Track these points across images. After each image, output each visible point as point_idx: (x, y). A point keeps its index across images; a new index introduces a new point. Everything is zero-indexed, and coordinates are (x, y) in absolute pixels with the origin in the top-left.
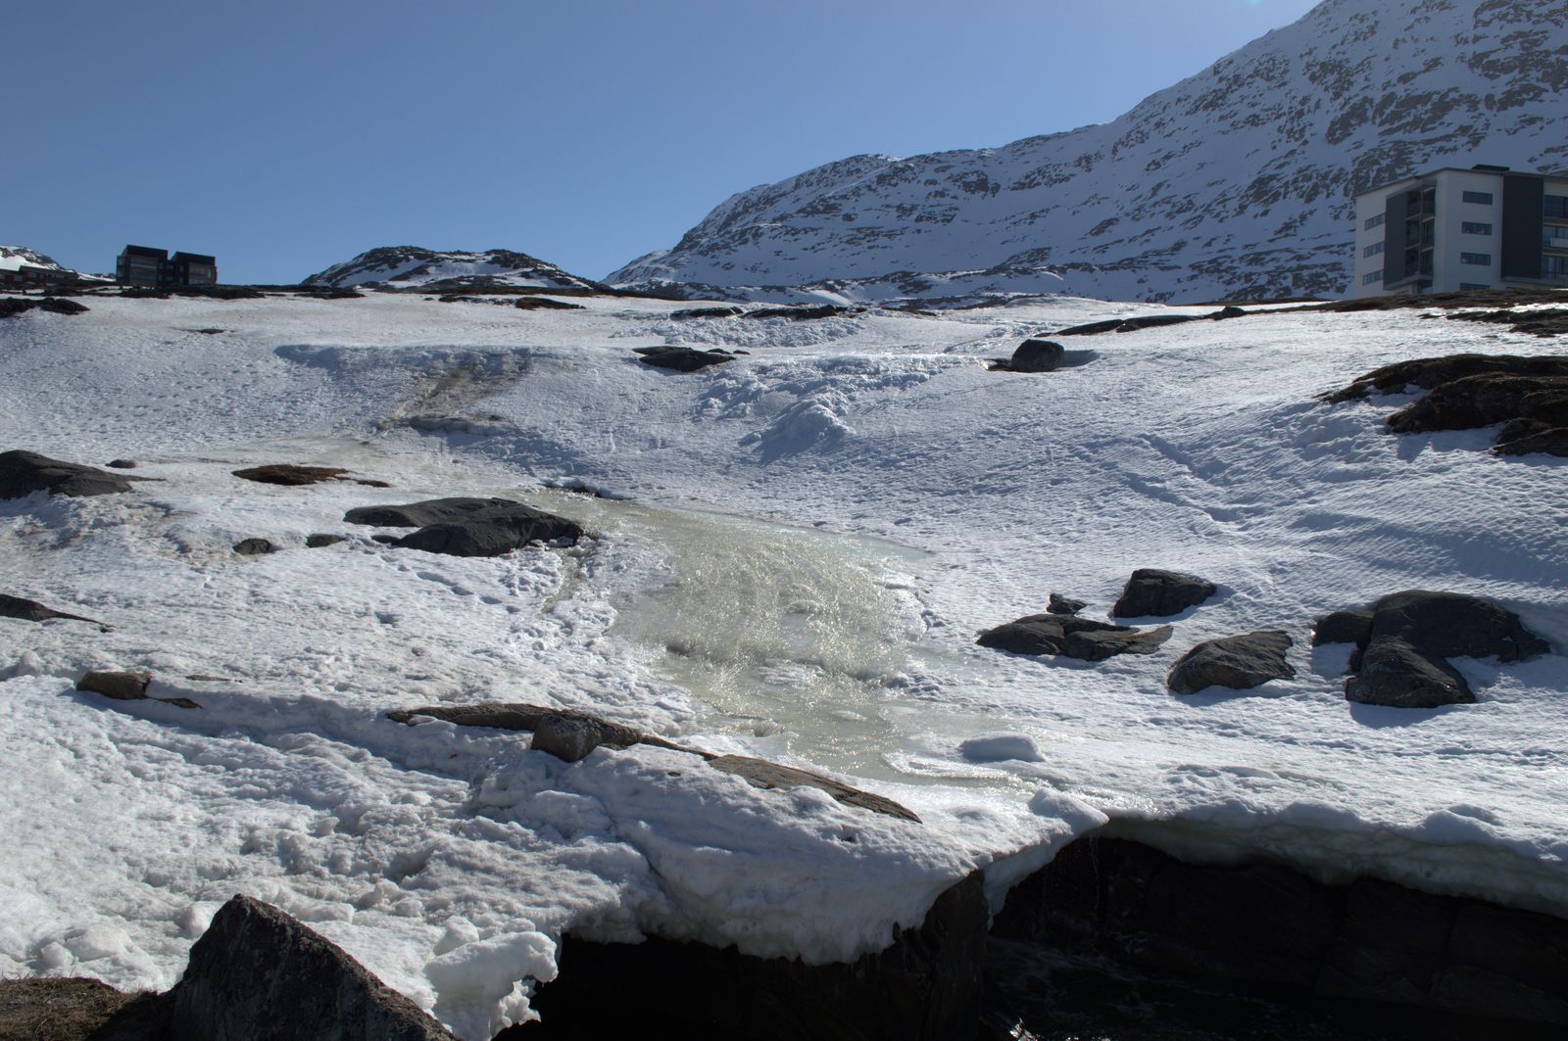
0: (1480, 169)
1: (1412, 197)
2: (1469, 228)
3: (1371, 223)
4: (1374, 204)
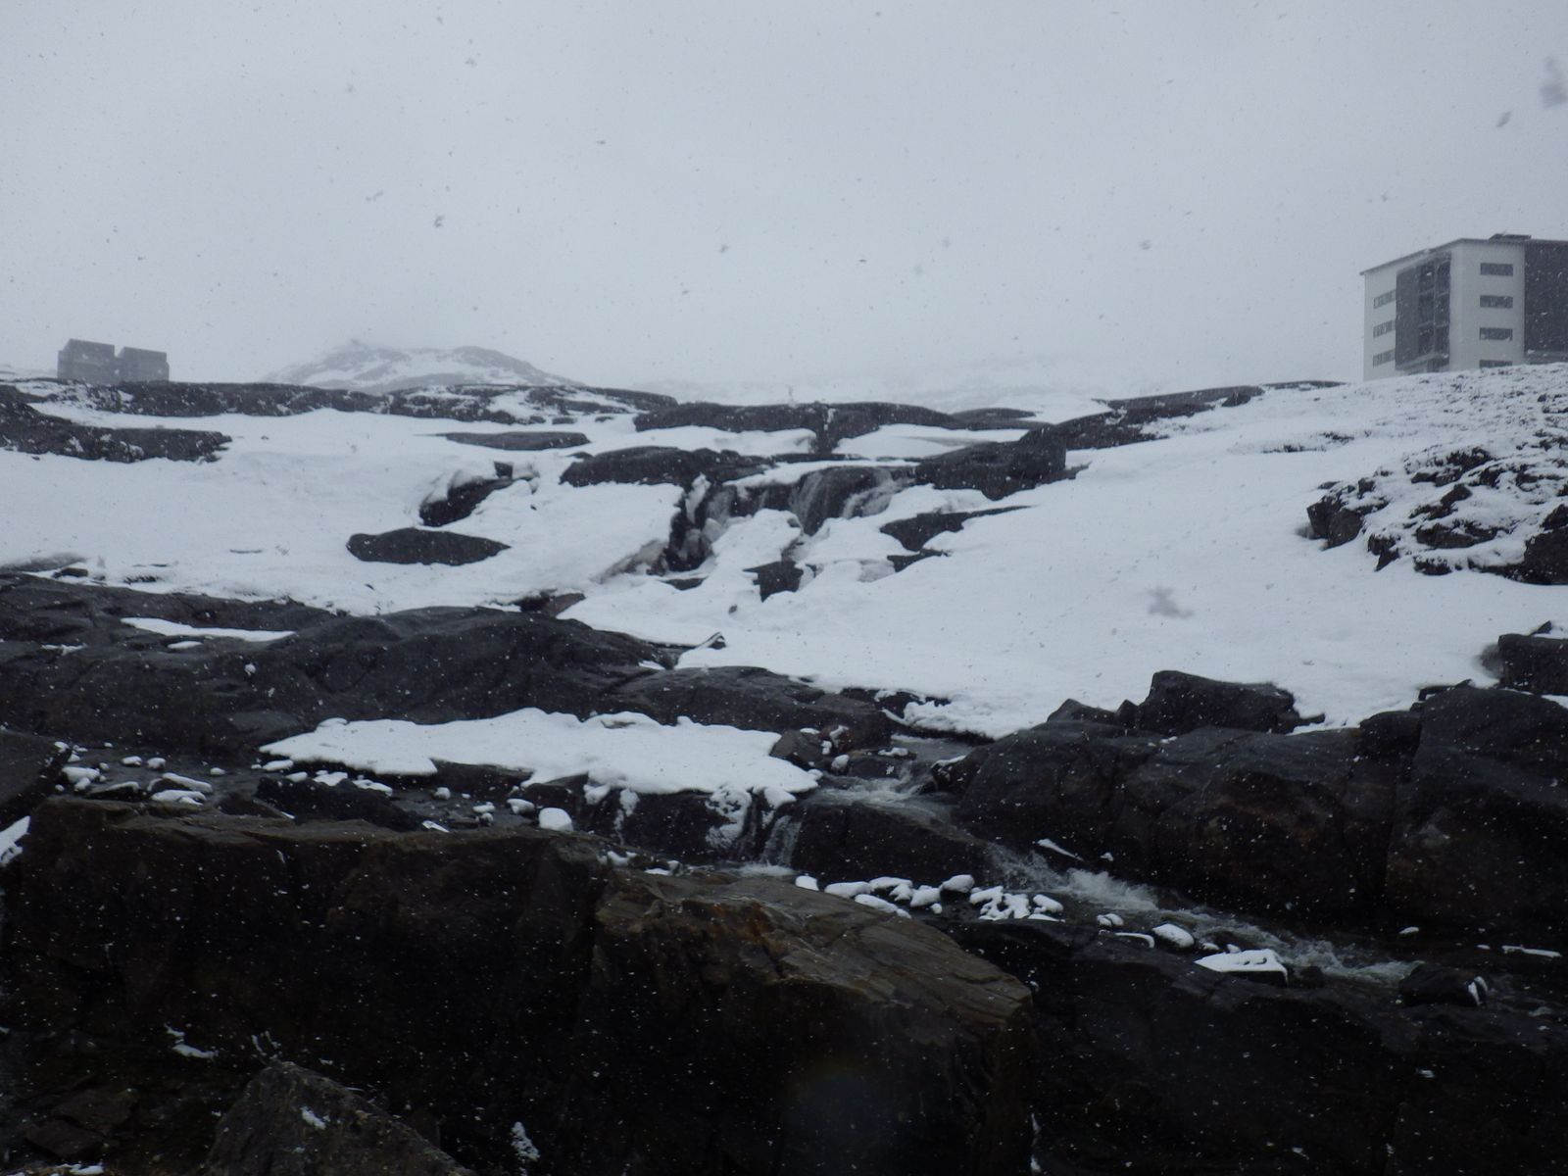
0: (1498, 240)
1: (1426, 270)
2: (1486, 301)
3: (1381, 301)
4: (1389, 282)
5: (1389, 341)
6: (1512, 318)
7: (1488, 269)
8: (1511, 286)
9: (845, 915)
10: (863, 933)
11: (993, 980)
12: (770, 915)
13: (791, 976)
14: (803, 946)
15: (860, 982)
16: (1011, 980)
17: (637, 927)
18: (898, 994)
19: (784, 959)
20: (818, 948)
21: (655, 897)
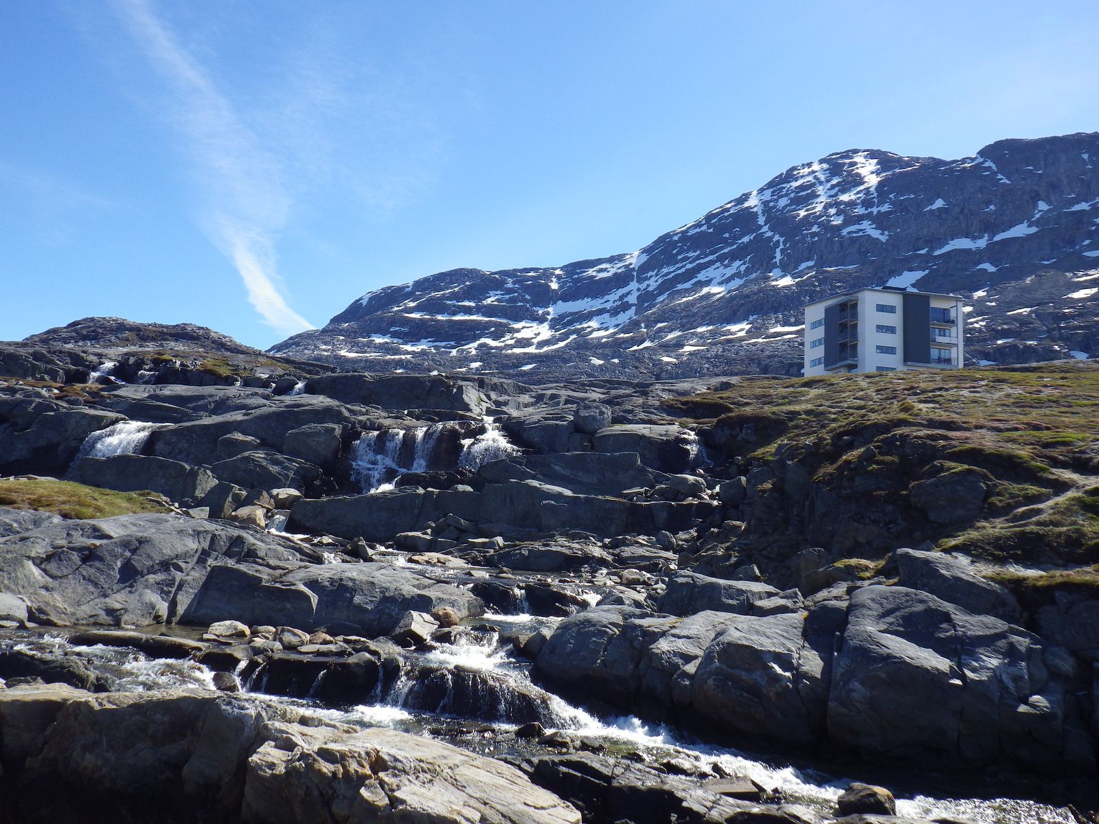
0: (887, 289)
1: (843, 307)
2: (880, 328)
3: (815, 326)
4: (817, 312)
5: (820, 351)
6: (895, 341)
7: (881, 308)
8: (895, 320)
9: (445, 758)
10: (457, 771)
11: (555, 806)
12: (386, 758)
13: (401, 807)
14: (409, 781)
15: (452, 811)
16: (568, 807)
17: (281, 769)
19: (396, 793)
20: (423, 783)
21: (296, 745)
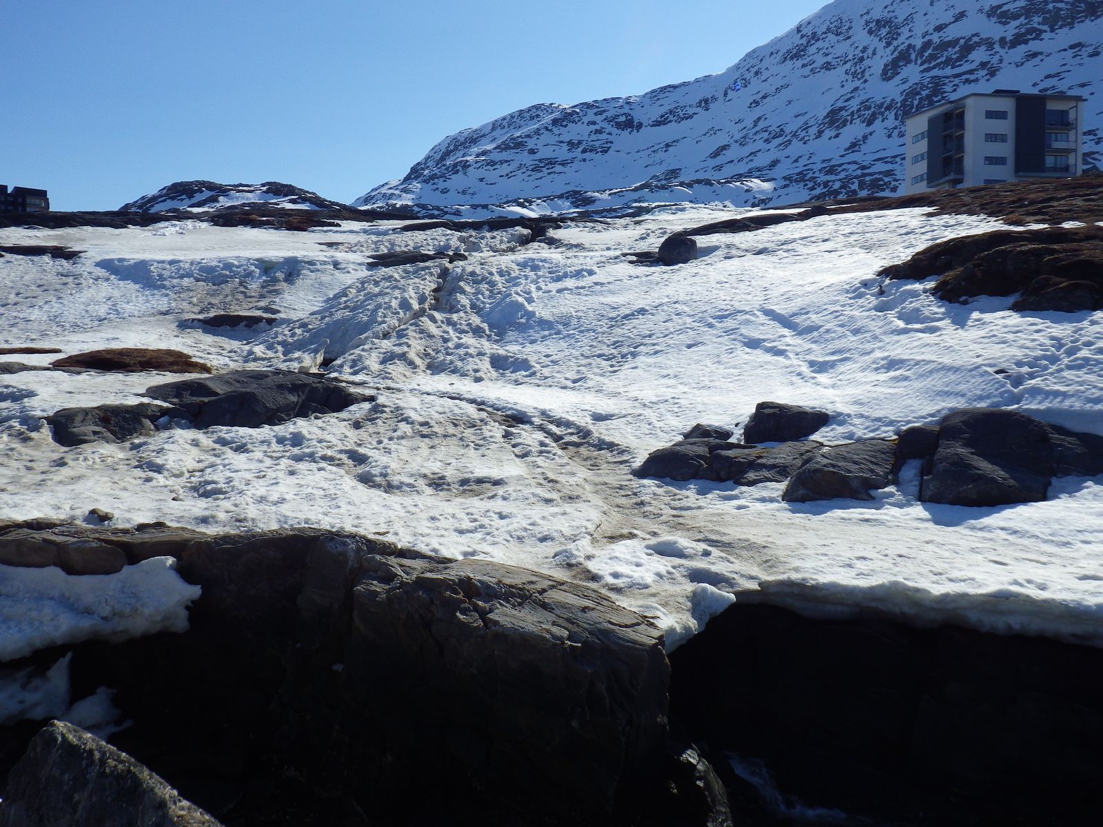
0: (998, 93)
1: (947, 116)
3: (916, 139)
4: (919, 124)
5: (922, 167)
6: (1006, 150)
7: (991, 115)
8: (1006, 127)
9: (532, 583)
10: (545, 594)
12: (479, 584)
13: (494, 628)
14: (501, 604)
15: (541, 629)
16: (651, 624)
17: (383, 597)
18: (569, 638)
19: (491, 616)
20: (514, 606)
